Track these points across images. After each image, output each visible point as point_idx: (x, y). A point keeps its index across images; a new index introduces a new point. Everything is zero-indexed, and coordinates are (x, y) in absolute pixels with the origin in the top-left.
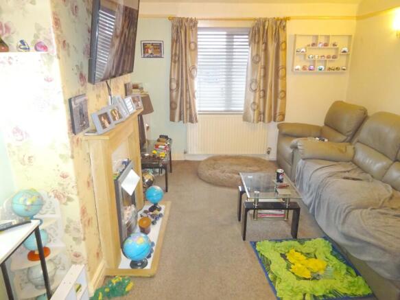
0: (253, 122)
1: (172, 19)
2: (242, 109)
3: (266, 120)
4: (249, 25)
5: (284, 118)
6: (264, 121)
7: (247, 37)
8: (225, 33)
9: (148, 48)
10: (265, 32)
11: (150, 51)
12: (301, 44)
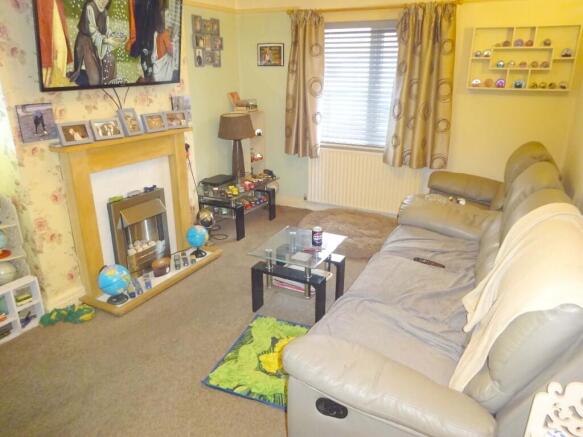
0: (393, 165)
1: (290, 12)
2: (383, 144)
3: (414, 164)
4: (396, 15)
5: (445, 163)
6: (410, 165)
7: (395, 34)
8: (369, 29)
9: (266, 53)
10: (419, 26)
11: (268, 58)
12: (485, 44)
